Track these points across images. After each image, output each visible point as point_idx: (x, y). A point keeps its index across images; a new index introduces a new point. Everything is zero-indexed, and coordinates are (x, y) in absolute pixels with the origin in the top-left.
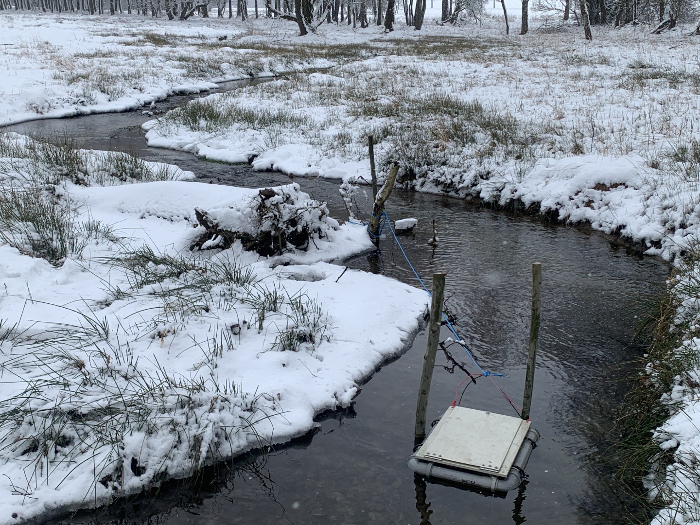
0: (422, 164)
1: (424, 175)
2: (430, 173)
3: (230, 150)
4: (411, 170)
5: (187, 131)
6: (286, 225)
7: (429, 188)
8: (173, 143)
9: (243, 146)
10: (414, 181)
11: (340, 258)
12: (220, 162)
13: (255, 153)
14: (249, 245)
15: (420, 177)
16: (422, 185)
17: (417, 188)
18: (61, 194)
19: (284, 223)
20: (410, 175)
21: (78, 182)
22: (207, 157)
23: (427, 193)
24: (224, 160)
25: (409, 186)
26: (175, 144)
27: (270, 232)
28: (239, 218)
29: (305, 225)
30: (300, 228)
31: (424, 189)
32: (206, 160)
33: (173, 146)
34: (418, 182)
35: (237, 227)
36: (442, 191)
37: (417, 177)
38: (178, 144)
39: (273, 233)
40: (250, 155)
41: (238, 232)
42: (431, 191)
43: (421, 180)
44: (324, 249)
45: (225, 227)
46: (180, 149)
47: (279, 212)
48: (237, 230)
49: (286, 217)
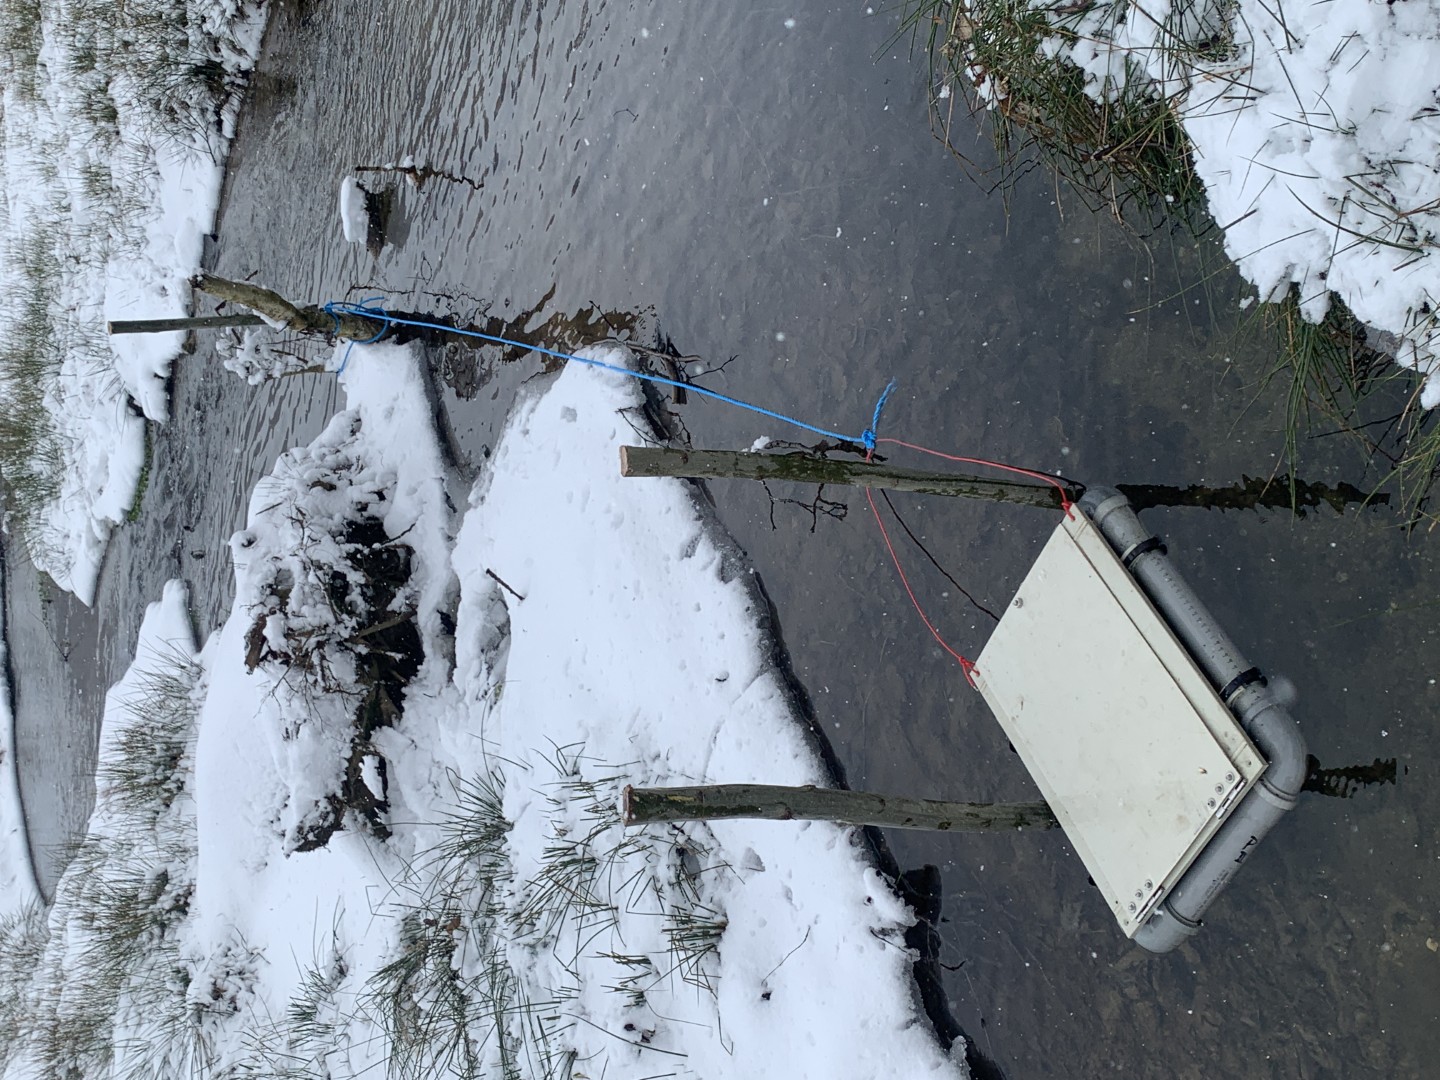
0: (180, 36)
1: (214, 42)
2: (207, 27)
3: (113, 452)
4: (196, 71)
5: (57, 507)
6: (345, 616)
7: (249, 36)
8: (87, 557)
9: (105, 421)
10: (228, 67)
11: (443, 475)
12: (142, 481)
13: (123, 399)
14: (386, 704)
15: (217, 50)
16: (241, 52)
17: (246, 64)
18: (210, 988)
19: (339, 622)
20: (209, 74)
21: (181, 907)
22: (128, 508)
23: (263, 42)
24: (137, 475)
25: (239, 81)
26: (91, 553)
27: (359, 656)
28: (317, 734)
29: (349, 563)
30: (355, 577)
31: (252, 49)
32: (133, 510)
33: (94, 557)
34: (229, 60)
35: (340, 745)
36: (259, 7)
37: (218, 60)
38: (90, 548)
39: (363, 650)
40: (126, 412)
41: (352, 741)
42: (257, 34)
43: (225, 51)
44: (415, 513)
45: (338, 776)
46: (103, 546)
47: (309, 634)
48: (348, 745)
49: (324, 614)
